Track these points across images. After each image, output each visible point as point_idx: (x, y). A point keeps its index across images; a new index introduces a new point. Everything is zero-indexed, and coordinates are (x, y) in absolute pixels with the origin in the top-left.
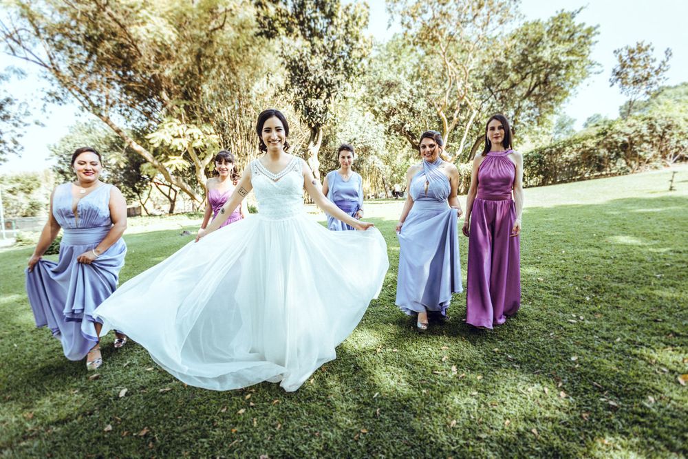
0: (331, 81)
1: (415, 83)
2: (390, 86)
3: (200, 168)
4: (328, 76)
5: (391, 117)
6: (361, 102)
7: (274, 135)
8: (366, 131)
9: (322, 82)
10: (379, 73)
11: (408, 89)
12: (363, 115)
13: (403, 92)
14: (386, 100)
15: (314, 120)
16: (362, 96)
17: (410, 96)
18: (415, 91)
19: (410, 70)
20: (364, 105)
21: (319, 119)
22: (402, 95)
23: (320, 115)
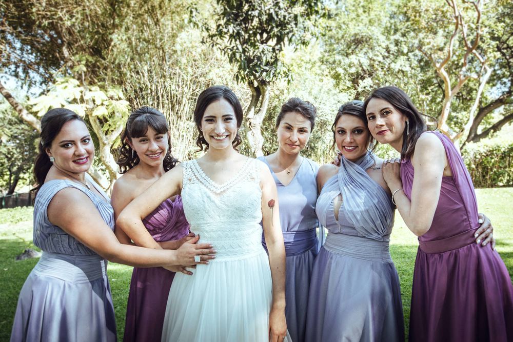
0: (284, 17)
1: (392, 38)
2: (358, 42)
3: (105, 144)
4: (279, 8)
5: (360, 81)
6: (320, 64)
7: (221, 127)
8: (323, 102)
9: (270, 18)
10: (344, 27)
11: (384, 45)
12: (321, 80)
13: (377, 48)
14: (353, 59)
15: (257, 75)
16: (321, 56)
17: (386, 54)
18: (393, 48)
19: (385, 21)
20: (323, 67)
21: (264, 74)
22: (377, 53)
23: (267, 68)
